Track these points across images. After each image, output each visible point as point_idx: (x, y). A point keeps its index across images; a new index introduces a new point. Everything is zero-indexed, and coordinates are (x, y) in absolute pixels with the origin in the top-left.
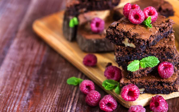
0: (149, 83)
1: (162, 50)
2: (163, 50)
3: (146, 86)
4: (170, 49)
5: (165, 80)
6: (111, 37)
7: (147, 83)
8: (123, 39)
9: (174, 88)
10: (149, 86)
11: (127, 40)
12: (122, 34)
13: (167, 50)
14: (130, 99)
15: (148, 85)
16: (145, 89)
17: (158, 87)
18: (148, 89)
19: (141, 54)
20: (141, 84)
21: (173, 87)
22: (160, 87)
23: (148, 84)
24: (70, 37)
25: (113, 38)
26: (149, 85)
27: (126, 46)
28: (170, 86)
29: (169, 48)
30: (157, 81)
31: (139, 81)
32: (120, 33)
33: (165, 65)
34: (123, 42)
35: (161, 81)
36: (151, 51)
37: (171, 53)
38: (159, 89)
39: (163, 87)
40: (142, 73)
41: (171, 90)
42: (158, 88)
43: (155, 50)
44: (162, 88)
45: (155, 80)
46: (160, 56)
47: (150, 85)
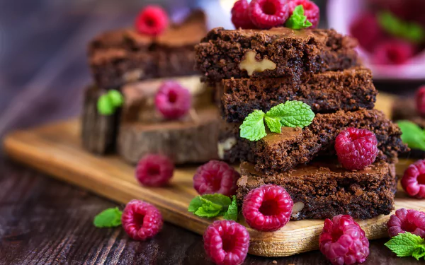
0: (313, 184)
1: (342, 83)
2: (345, 85)
3: (307, 194)
4: (363, 80)
5: (355, 174)
6: (209, 62)
7: (308, 185)
8: (242, 56)
9: (381, 199)
10: (315, 195)
11: (251, 55)
12: (238, 45)
13: (355, 81)
14: (267, 220)
15: (311, 192)
16: (305, 203)
17: (339, 196)
18: (311, 204)
19: (289, 96)
20: (292, 187)
21: (380, 196)
22: (343, 195)
23: (312, 189)
24: (101, 144)
25: (215, 61)
26: (314, 193)
27: (250, 74)
28: (370, 194)
29: (358, 76)
30: (336, 176)
31: (286, 181)
32: (232, 43)
33: (355, 134)
34: (242, 66)
35: (347, 178)
36: (313, 88)
37: (365, 89)
38: (341, 202)
39: (353, 193)
40: (293, 152)
41: (373, 202)
42: (340, 199)
43: (324, 85)
44: (349, 198)
45: (329, 175)
46: (338, 100)
47: (317, 190)
